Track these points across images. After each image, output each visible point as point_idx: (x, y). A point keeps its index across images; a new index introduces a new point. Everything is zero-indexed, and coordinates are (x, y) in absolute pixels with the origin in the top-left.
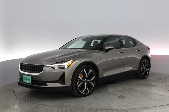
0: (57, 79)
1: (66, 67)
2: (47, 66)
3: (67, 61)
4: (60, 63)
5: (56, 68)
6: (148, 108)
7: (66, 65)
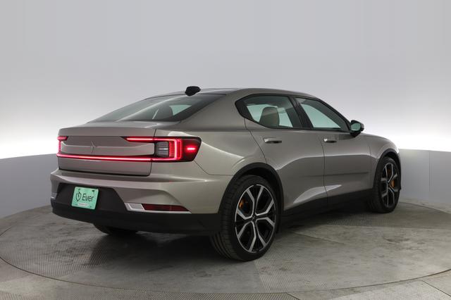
6: (353, 290)
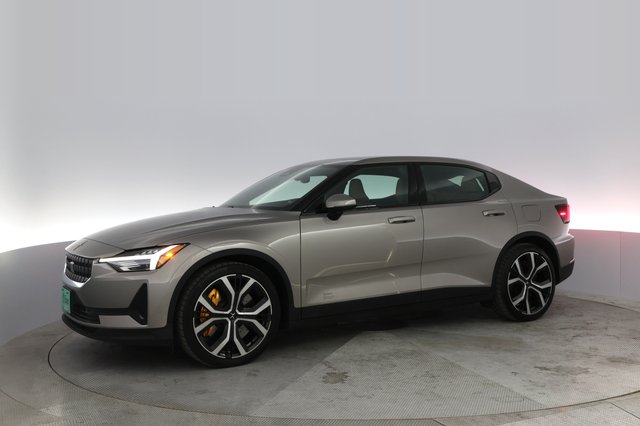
0: (126, 304)
1: (153, 267)
2: (101, 260)
3: (159, 247)
4: (140, 254)
5: (124, 269)
7: (154, 259)
